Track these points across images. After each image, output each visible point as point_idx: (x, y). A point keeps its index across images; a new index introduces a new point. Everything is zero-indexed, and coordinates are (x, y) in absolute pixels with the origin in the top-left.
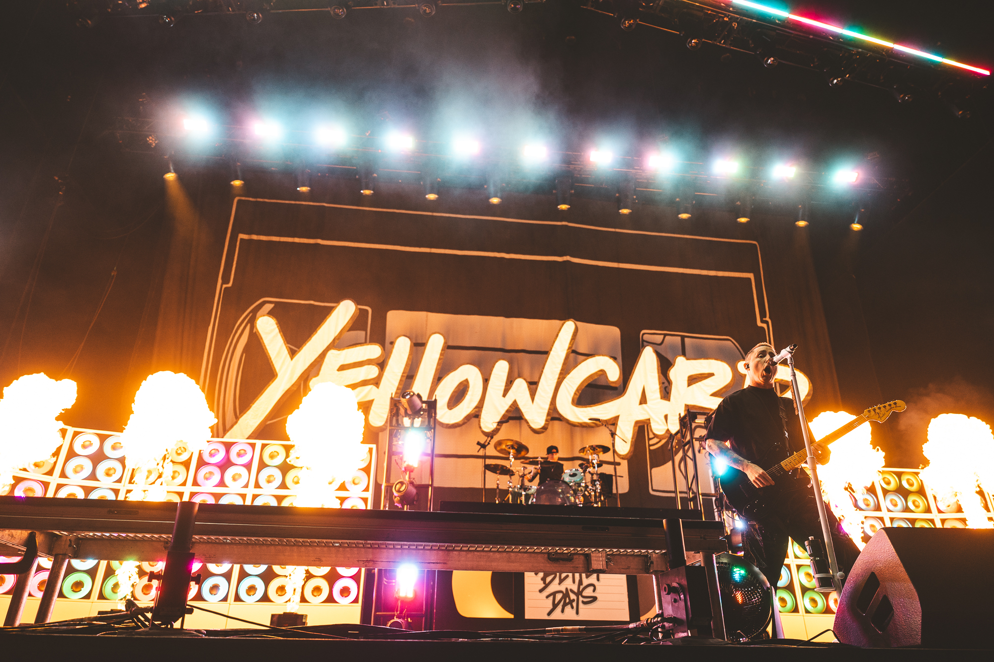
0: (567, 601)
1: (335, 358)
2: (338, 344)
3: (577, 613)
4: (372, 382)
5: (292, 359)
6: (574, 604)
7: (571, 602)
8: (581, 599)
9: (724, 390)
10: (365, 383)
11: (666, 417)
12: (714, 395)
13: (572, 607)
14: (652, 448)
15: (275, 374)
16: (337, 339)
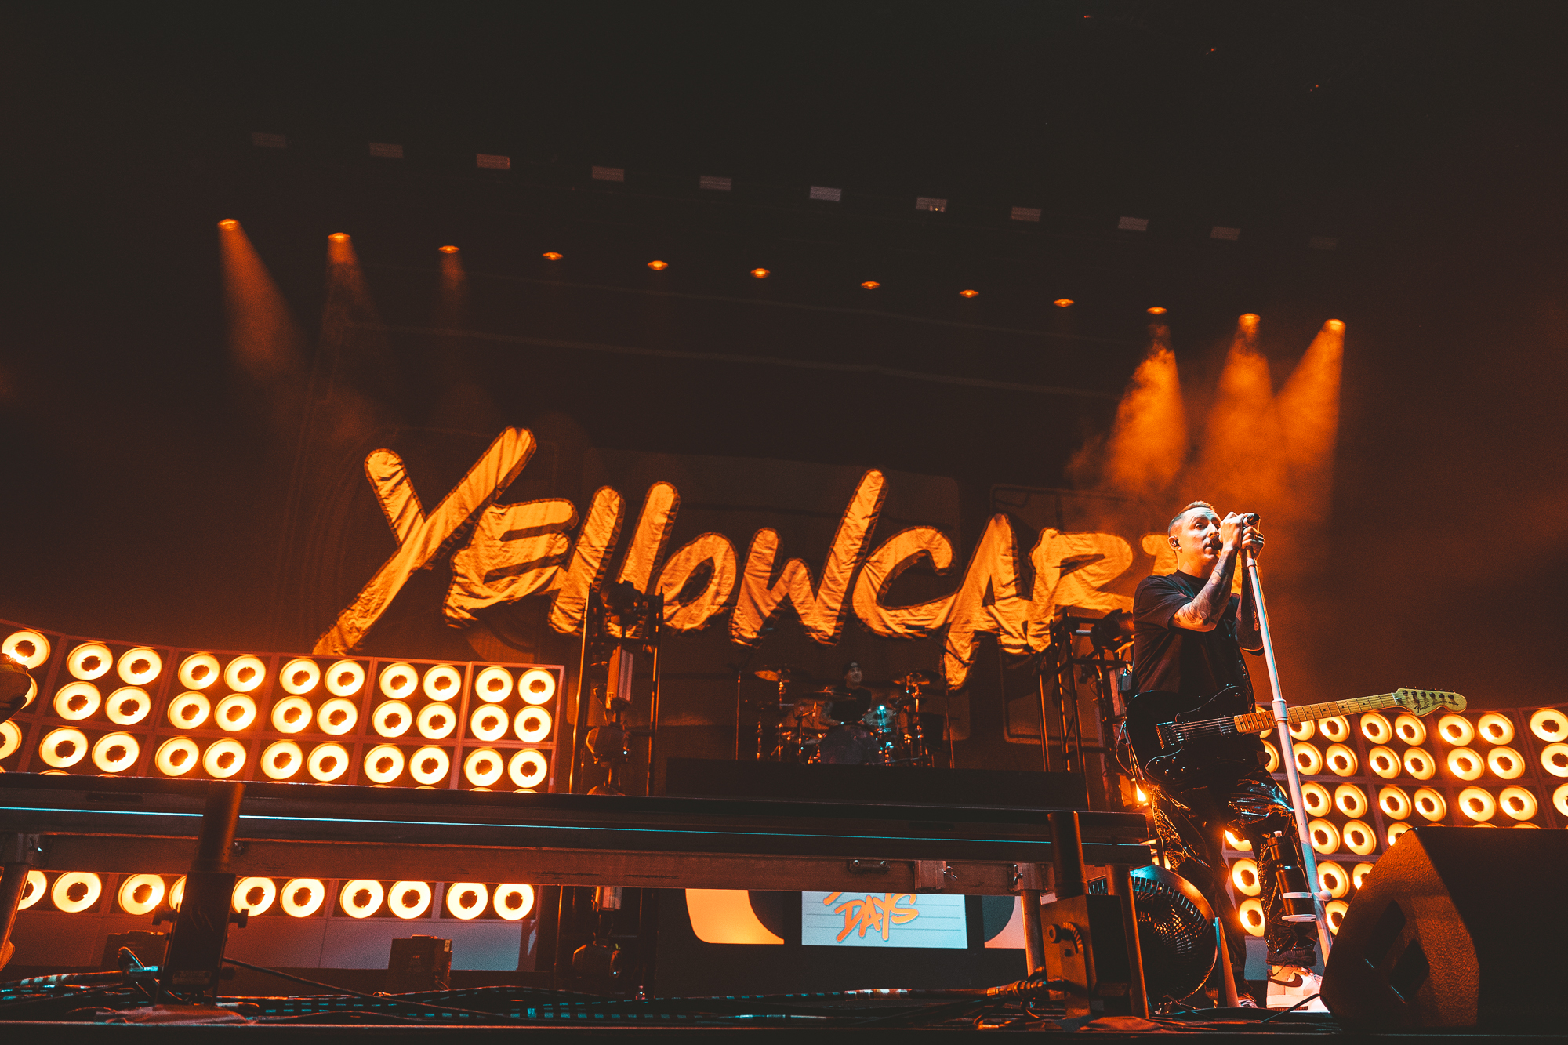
1: (497, 522)
4: (557, 560)
5: (425, 521)
10: (545, 562)
11: (1025, 625)
12: (1102, 589)
15: (398, 544)
16: (500, 490)
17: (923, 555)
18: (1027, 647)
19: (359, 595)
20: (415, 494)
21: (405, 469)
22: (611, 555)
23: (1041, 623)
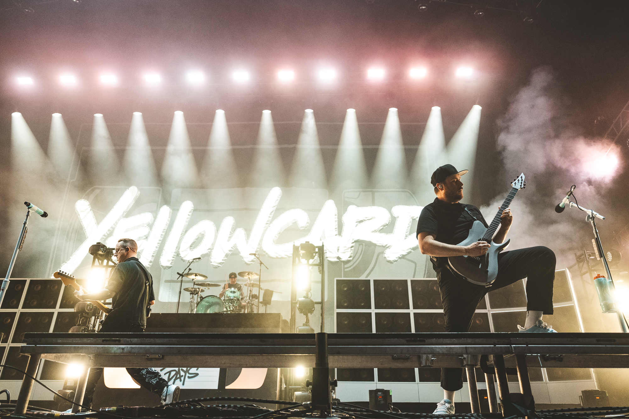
0: (178, 376)
1: (123, 225)
2: (128, 214)
3: (183, 384)
4: (144, 238)
5: (97, 226)
6: (182, 378)
7: (181, 376)
8: (187, 375)
9: (382, 228)
11: (338, 248)
12: (375, 231)
13: (181, 381)
14: (346, 270)
15: (87, 237)
16: (125, 212)
17: (295, 221)
18: (338, 258)
19: (70, 257)
20: (94, 217)
21: (90, 207)
22: (165, 233)
23: (345, 247)
